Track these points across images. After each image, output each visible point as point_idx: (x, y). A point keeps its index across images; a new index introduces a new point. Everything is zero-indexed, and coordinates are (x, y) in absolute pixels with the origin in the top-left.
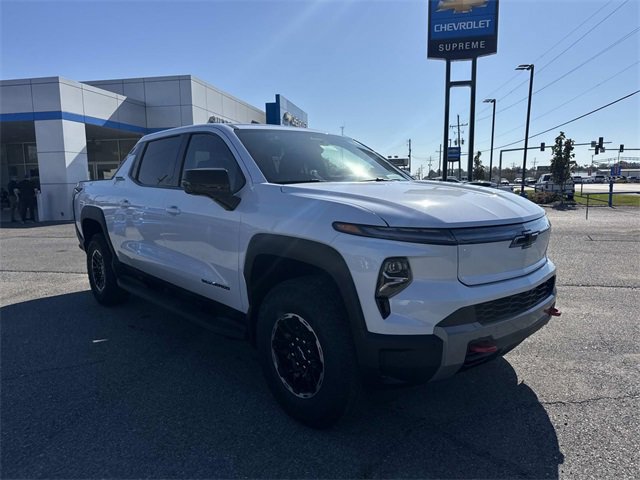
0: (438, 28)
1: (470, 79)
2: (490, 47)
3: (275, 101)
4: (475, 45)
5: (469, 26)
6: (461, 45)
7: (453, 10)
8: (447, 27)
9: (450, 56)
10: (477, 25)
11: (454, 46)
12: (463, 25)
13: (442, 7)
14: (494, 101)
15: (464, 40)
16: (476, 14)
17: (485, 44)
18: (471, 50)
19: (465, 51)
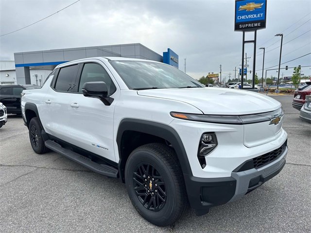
0: (239, 18)
1: (254, 40)
2: (263, 25)
3: (167, 51)
4: (256, 25)
5: (253, 16)
6: (250, 25)
7: (246, 10)
8: (243, 17)
9: (245, 30)
10: (257, 16)
11: (247, 25)
12: (251, 16)
13: (241, 9)
14: (264, 49)
15: (251, 22)
16: (256, 11)
17: (261, 24)
18: (254, 27)
19: (251, 27)
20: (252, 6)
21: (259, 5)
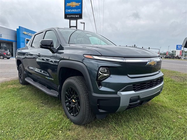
0: (67, 11)
1: (76, 26)
2: (81, 17)
3: (18, 28)
4: (76, 16)
5: (75, 11)
6: (73, 16)
7: (71, 6)
8: (69, 11)
9: (71, 19)
10: (77, 11)
11: (71, 16)
12: (73, 10)
13: (68, 5)
15: (74, 14)
16: (77, 8)
17: (79, 16)
18: (76, 18)
19: (74, 18)
20: (74, 4)
21: (78, 4)
